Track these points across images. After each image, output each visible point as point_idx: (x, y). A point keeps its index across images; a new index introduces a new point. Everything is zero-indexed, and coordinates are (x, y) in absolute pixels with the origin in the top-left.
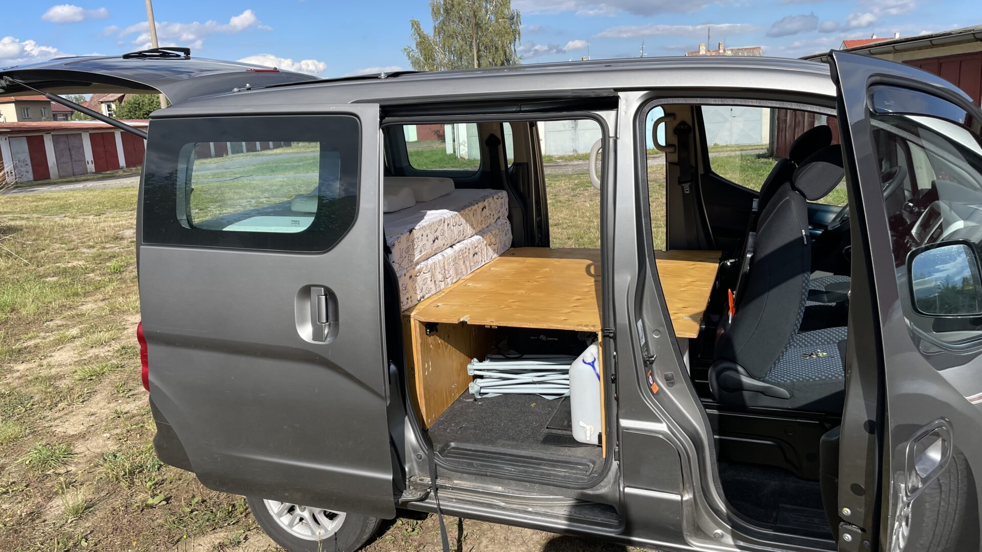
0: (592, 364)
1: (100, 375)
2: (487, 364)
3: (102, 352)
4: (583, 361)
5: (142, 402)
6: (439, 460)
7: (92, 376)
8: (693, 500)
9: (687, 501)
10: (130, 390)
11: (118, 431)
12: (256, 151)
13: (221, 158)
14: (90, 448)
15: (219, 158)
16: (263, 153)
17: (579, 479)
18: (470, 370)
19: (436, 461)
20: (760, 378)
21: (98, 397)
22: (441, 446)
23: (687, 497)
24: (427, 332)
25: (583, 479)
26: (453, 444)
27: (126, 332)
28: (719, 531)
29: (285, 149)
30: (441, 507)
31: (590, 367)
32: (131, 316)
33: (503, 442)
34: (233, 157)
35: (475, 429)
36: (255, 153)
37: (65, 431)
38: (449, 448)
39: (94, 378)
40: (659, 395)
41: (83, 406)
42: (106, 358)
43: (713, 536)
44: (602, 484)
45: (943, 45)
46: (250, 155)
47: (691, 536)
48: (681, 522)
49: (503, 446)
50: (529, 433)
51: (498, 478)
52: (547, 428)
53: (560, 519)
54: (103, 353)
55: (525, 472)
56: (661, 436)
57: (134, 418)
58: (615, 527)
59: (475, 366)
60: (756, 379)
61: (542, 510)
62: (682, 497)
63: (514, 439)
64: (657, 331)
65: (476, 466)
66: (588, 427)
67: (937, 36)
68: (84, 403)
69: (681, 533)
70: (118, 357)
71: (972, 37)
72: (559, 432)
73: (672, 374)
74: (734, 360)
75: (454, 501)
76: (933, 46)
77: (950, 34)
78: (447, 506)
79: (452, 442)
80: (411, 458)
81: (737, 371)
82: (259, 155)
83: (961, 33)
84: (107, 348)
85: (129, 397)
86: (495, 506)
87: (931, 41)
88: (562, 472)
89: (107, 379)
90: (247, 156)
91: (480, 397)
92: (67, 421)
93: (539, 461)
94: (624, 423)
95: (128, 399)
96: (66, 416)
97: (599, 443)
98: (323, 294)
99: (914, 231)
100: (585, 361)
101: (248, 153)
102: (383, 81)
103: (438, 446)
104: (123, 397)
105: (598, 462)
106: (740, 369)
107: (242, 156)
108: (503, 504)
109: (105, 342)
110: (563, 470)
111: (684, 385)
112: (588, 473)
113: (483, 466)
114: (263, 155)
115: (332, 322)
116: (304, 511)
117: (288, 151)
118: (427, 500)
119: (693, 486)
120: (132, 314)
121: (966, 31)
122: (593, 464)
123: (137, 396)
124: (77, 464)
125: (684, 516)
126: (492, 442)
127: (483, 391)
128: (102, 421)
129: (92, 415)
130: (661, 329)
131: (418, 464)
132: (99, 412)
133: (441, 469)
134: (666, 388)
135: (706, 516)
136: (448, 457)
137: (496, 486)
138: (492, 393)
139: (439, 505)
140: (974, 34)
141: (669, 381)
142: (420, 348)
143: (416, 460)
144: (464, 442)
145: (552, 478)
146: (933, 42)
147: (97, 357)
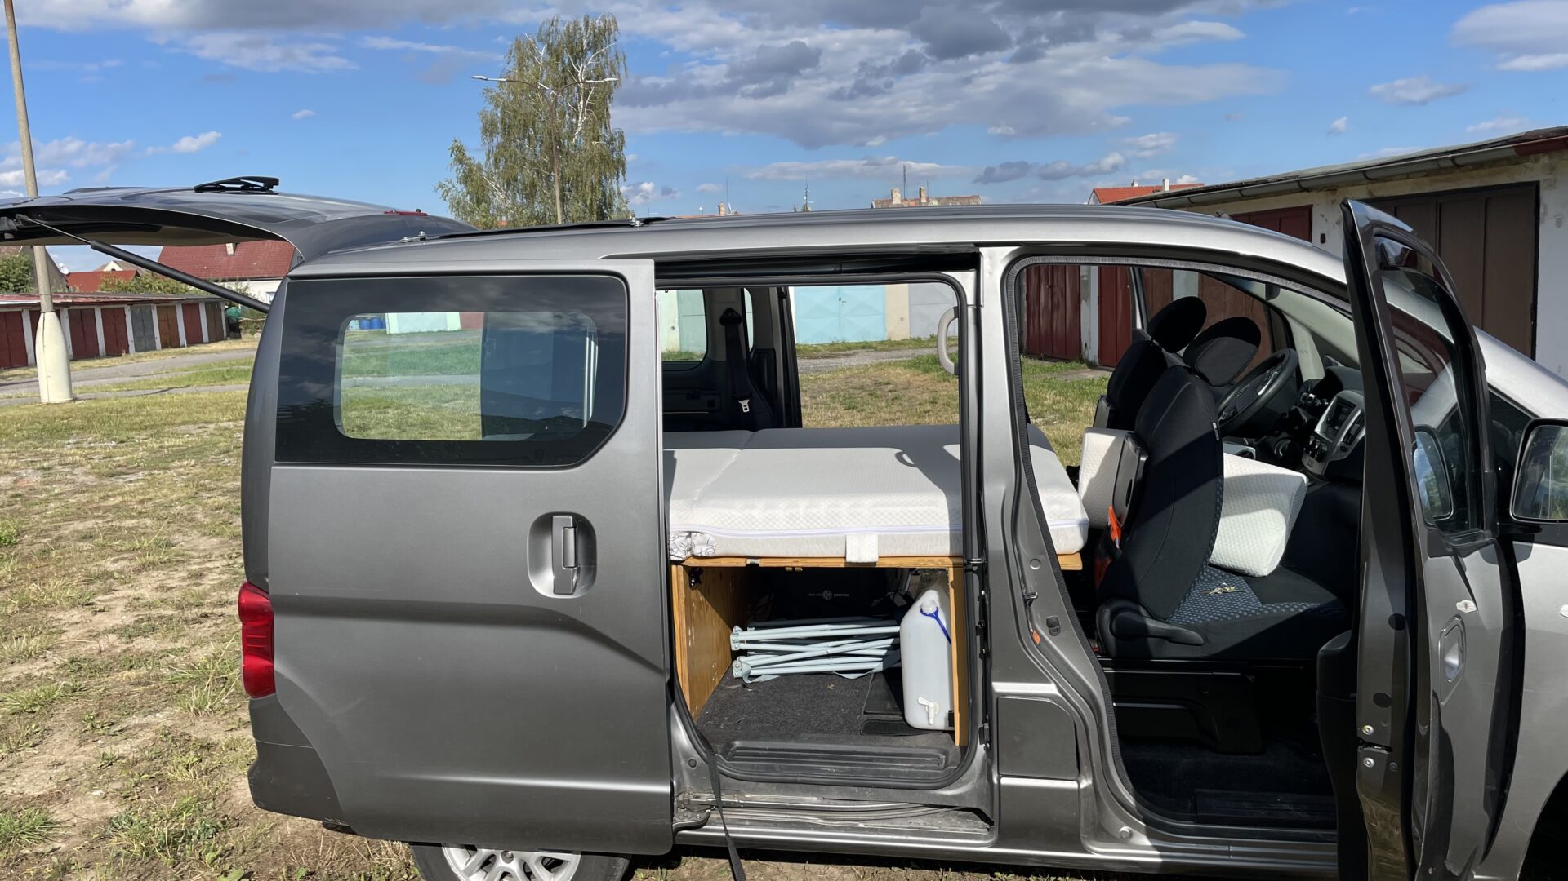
0: (935, 616)
1: (49, 703)
2: (752, 634)
3: (35, 668)
4: (922, 611)
5: (140, 740)
6: (725, 766)
7: (34, 706)
8: (1092, 787)
9: (1085, 789)
10: (113, 724)
11: (118, 785)
12: (178, 346)
13: (119, 359)
14: (77, 814)
15: (114, 359)
16: (193, 351)
17: (930, 775)
18: (734, 642)
19: (719, 767)
20: (1165, 619)
21: (57, 738)
22: (722, 746)
23: (1086, 783)
24: (690, 582)
25: (936, 774)
26: (737, 743)
27: (64, 637)
28: (1125, 829)
29: (230, 343)
30: (731, 835)
31: (932, 620)
32: (62, 612)
33: (809, 735)
34: (140, 357)
35: (760, 721)
36: (178, 350)
37: (21, 791)
38: (732, 749)
39: (37, 709)
40: (1043, 647)
41: (36, 752)
42: (46, 679)
43: (1119, 837)
44: (963, 778)
45: (1256, 197)
46: (169, 354)
47: (1088, 839)
48: (1078, 819)
49: (811, 740)
50: (842, 723)
51: (810, 785)
52: (865, 713)
53: (904, 835)
54: (38, 670)
55: (852, 772)
56: (1049, 701)
57: (138, 765)
58: (986, 838)
59: (740, 637)
60: (1161, 621)
61: (879, 825)
62: (1079, 785)
63: (822, 731)
64: (1037, 561)
65: (778, 770)
66: (932, 705)
67: (1247, 184)
68: (37, 748)
69: (1078, 835)
70: (67, 676)
71: (1296, 186)
72: (884, 717)
73: (1057, 618)
74: (1135, 598)
75: (747, 823)
76: (1243, 198)
77: (1265, 181)
78: (738, 832)
79: (736, 740)
80: (681, 767)
81: (1139, 613)
82: (187, 353)
83: (1281, 180)
84: (41, 663)
85: (114, 734)
86: (809, 826)
87: (1240, 191)
88: (905, 767)
89: (61, 711)
90: (164, 354)
91: (749, 682)
92: (17, 776)
93: (869, 757)
94: (999, 687)
95: (113, 738)
96: (12, 770)
97: (950, 726)
98: (572, 525)
99: (1318, 430)
100: (924, 611)
101: (165, 351)
102: (638, 230)
103: (719, 747)
104: (104, 734)
105: (951, 751)
106: (1142, 610)
107: (155, 354)
108: (820, 821)
109: (35, 653)
110: (905, 765)
111: (1071, 629)
112: (942, 766)
113: (789, 768)
114: (193, 353)
115: (582, 566)
116: (511, 861)
117: (238, 347)
118: (705, 827)
119: (1092, 767)
120: (63, 609)
121: (1286, 178)
122: (944, 754)
123: (129, 732)
124: (66, 838)
125: (1082, 810)
126: (793, 737)
127: (753, 672)
128: (81, 773)
129: (60, 764)
130: (1041, 557)
131: (690, 774)
132: (68, 759)
133: (726, 779)
134: (1050, 638)
135: (1109, 809)
136: (735, 760)
137: (808, 796)
138: (767, 674)
139: (726, 831)
140: (1299, 182)
141: (1053, 627)
142: (683, 605)
143: (687, 769)
144: (752, 739)
145: (891, 776)
146: (1243, 192)
147: (29, 677)
